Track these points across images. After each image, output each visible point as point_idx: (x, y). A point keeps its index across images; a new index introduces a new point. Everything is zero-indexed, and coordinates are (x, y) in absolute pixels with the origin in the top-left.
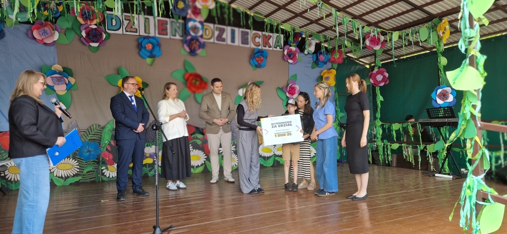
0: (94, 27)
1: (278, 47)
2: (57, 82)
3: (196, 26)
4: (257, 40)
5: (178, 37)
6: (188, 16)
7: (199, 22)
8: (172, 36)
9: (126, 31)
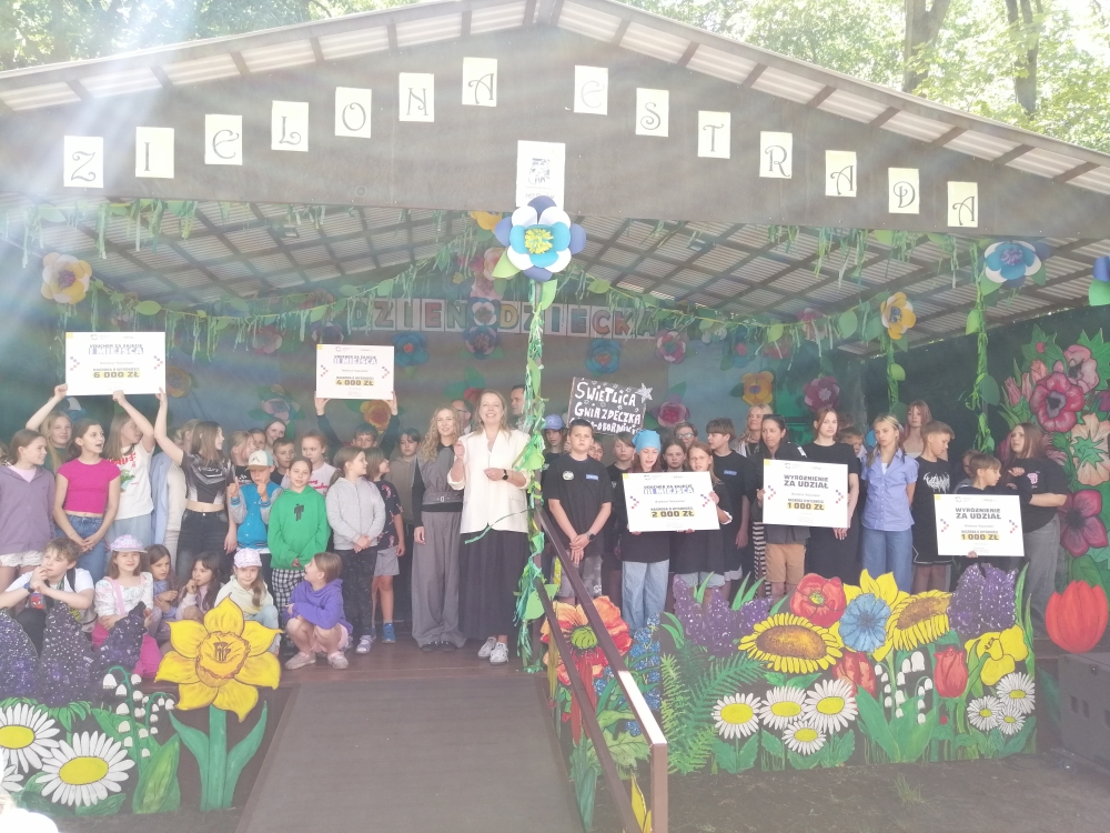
1: (647, 334)
2: (278, 409)
3: (485, 309)
4: (604, 322)
5: (457, 329)
6: (472, 295)
7: (493, 302)
8: (449, 327)
9: (377, 326)
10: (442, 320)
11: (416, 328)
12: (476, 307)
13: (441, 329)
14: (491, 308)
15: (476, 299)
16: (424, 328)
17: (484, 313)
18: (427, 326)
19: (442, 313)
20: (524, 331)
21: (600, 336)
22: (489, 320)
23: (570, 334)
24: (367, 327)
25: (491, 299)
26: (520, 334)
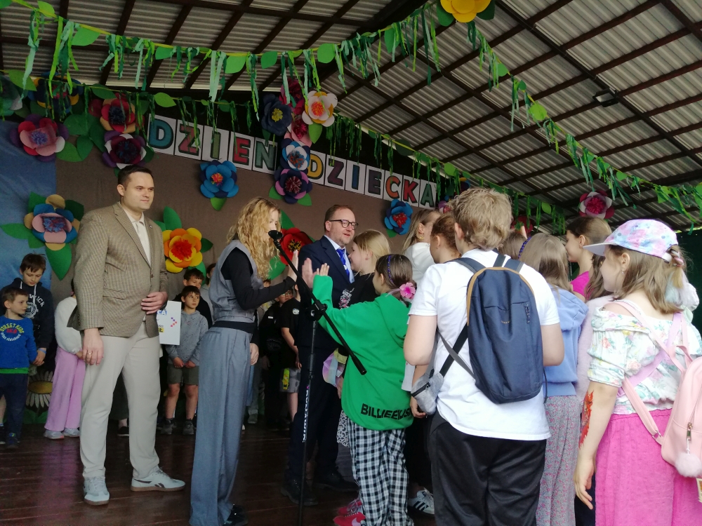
0: (128, 137)
1: (427, 204)
2: (51, 227)
3: (297, 152)
4: (395, 188)
5: (265, 170)
6: (287, 136)
7: (303, 147)
8: (256, 166)
9: (181, 151)
10: (250, 157)
11: (222, 159)
12: (290, 149)
13: (249, 167)
14: (303, 153)
15: (290, 141)
16: (231, 163)
17: (296, 157)
18: (234, 161)
19: (251, 150)
20: (327, 184)
21: (391, 199)
22: (301, 164)
23: (367, 193)
24: (169, 151)
25: (302, 144)
26: (324, 185)
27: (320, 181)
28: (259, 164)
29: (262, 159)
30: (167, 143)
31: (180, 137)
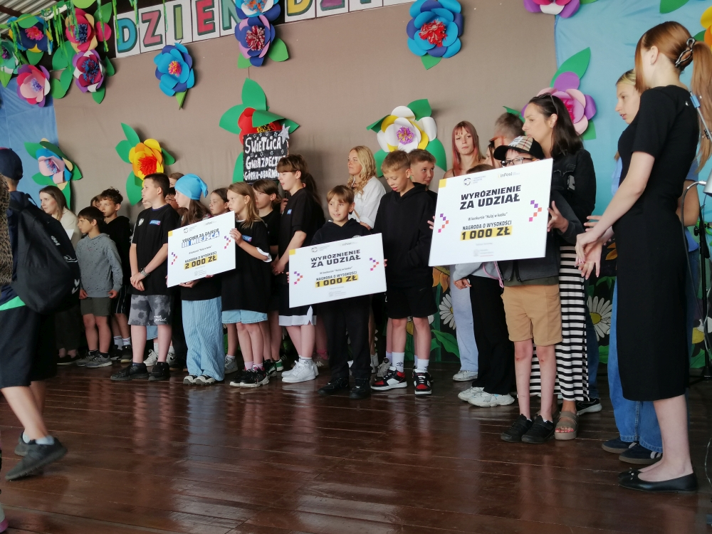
0: (87, 54)
8: (225, 29)
9: (146, 46)
10: (216, 21)
11: (187, 39)
13: (215, 34)
16: (197, 38)
18: (200, 34)
19: (215, 9)
20: (321, 13)
24: (135, 51)
26: (316, 18)
27: (310, 14)
28: (227, 25)
29: (230, 15)
30: (133, 42)
31: (143, 28)
